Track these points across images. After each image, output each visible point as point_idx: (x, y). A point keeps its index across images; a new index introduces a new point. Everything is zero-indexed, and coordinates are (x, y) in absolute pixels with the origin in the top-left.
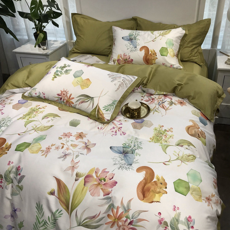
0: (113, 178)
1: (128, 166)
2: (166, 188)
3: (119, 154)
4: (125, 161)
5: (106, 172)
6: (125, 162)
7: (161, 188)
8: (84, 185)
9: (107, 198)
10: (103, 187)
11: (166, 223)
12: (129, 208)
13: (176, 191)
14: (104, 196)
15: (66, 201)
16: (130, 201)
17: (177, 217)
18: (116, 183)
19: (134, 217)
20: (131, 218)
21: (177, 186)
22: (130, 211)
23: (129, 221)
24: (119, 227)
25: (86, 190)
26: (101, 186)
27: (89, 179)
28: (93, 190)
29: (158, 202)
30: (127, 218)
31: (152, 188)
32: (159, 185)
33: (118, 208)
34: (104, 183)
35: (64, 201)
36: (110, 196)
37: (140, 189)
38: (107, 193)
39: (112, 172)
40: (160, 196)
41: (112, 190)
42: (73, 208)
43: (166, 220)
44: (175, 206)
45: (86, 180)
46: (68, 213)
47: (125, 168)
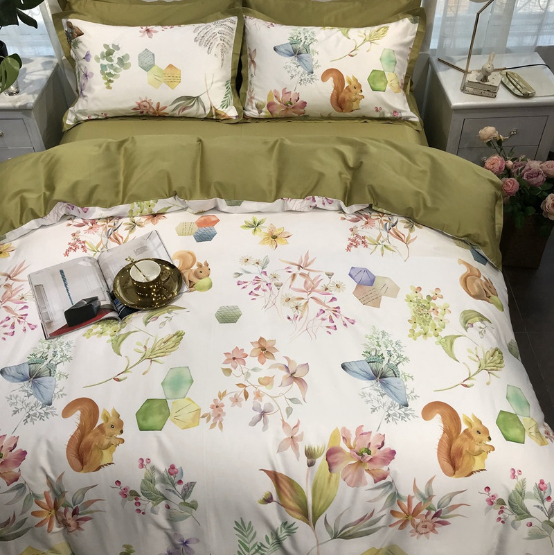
0: (383, 444)
1: (403, 410)
2: (490, 439)
3: (370, 381)
4: (391, 397)
5: (366, 433)
6: (391, 399)
7: (480, 443)
8: (330, 470)
9: (384, 486)
10: (368, 466)
11: (501, 502)
12: (431, 494)
13: (507, 439)
14: (375, 482)
15: (300, 506)
16: (430, 482)
17: (520, 489)
18: (394, 452)
19: (442, 505)
20: (436, 508)
21: (506, 430)
22: (434, 499)
23: (433, 513)
24: (416, 527)
25: (337, 479)
26: (365, 465)
27: (336, 458)
28: (350, 476)
29: (482, 470)
30: (430, 509)
31: (466, 448)
32: (476, 436)
33: (409, 499)
34: (368, 459)
35: (298, 507)
36: (388, 479)
37: (445, 456)
38: (381, 476)
39: (379, 432)
40: (484, 459)
41: (389, 469)
42: (317, 515)
43: (500, 496)
44: (513, 469)
45: (330, 460)
46: (308, 524)
47: (398, 416)
